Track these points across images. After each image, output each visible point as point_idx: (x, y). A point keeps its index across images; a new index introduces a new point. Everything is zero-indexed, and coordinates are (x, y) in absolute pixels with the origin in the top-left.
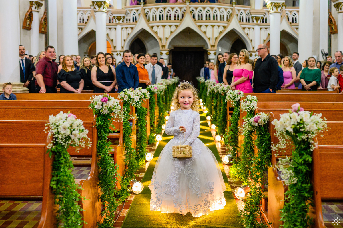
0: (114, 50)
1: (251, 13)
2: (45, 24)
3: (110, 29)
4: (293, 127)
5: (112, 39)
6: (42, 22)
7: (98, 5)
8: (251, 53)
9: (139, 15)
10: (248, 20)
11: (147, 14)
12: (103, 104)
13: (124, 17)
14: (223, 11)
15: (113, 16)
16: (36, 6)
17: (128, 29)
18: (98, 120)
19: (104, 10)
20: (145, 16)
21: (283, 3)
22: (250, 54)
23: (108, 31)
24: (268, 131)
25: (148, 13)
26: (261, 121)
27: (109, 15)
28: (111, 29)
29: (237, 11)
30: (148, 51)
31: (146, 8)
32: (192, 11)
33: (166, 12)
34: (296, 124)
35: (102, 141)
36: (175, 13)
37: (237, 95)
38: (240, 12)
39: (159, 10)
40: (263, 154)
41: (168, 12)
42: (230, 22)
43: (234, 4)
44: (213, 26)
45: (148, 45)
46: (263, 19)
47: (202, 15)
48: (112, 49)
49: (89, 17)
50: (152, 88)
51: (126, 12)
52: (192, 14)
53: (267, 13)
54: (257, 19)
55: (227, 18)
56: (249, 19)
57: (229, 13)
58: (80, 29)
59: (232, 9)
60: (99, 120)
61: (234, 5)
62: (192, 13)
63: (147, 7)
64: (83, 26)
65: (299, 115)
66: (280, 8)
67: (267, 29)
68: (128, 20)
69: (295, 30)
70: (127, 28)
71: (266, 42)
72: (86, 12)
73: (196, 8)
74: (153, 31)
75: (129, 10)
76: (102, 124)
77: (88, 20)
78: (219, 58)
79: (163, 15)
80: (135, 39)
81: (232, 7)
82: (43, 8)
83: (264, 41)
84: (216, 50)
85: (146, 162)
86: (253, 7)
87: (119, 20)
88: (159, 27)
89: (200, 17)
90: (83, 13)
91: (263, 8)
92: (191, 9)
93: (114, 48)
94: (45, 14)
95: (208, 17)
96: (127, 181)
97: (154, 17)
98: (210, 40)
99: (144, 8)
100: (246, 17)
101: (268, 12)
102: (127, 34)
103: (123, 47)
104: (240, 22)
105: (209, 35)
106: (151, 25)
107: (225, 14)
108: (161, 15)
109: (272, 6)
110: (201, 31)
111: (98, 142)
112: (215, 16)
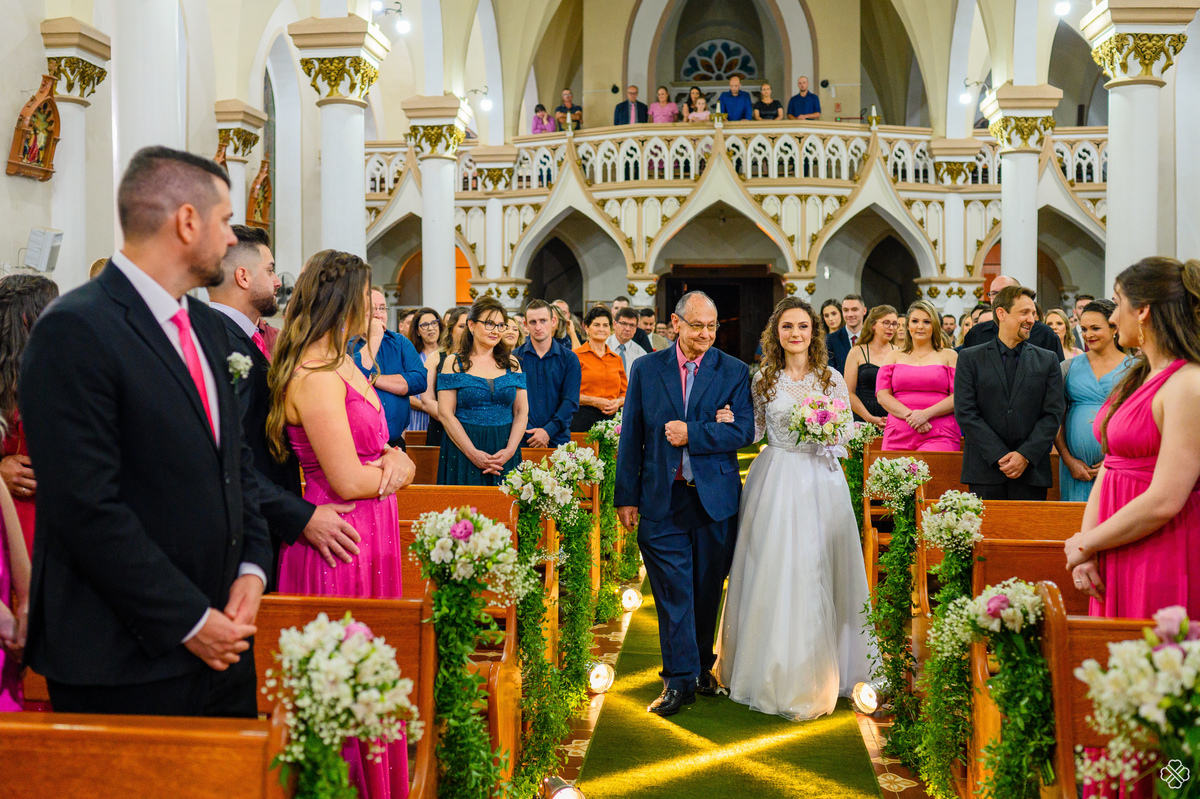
0: (480, 279)
1: (934, 152)
2: (265, 198)
3: (467, 209)
4: (1167, 703)
5: (471, 243)
6: (256, 192)
7: (429, 139)
8: (934, 286)
9: (560, 164)
10: (922, 175)
11: (584, 162)
12: (455, 544)
13: (510, 171)
14: (837, 148)
15: (474, 169)
16: (237, 143)
17: (523, 210)
18: (440, 601)
19: (449, 154)
20: (577, 168)
21: (1047, 119)
22: (930, 290)
23: (461, 218)
24: (1040, 649)
25: (587, 156)
26: (1014, 612)
27: (463, 166)
28: (471, 212)
29: (883, 145)
30: (587, 280)
31: (582, 143)
32: (735, 149)
33: (647, 152)
34: (1178, 692)
35: (451, 670)
36: (678, 157)
37: (905, 475)
38: (896, 149)
39: (625, 147)
40: (1021, 737)
41: (652, 153)
42: (862, 185)
43: (874, 122)
44: (804, 198)
45: (587, 259)
46: (975, 171)
47: (765, 160)
48: (474, 275)
49: (399, 173)
50: (608, 431)
51: (518, 156)
52: (735, 158)
53: (987, 150)
54: (954, 170)
55: (851, 167)
56: (925, 172)
57: (856, 151)
58: (374, 213)
59: (867, 140)
60: (444, 602)
61: (874, 127)
62: (734, 154)
63: (586, 139)
64: (384, 203)
65: (1185, 654)
66: (1036, 136)
67: (990, 205)
68: (524, 179)
69: (1089, 205)
70: (519, 207)
71: (986, 249)
72: (390, 157)
73: (746, 139)
74: (605, 216)
75: (528, 148)
76: (453, 612)
77: (396, 181)
78: (827, 316)
79: (636, 163)
80: (547, 241)
81: (868, 134)
82: (258, 150)
83: (980, 244)
84: (813, 278)
85: (591, 694)
86: (939, 130)
87: (496, 182)
88: (625, 203)
89: (760, 169)
90: (382, 160)
91: (975, 134)
92: (728, 143)
93: (478, 271)
94: (266, 169)
95: (786, 168)
96: (532, 781)
97: (609, 168)
98: (795, 243)
99: (577, 140)
100: (917, 164)
101: (994, 146)
102: (522, 226)
103: (506, 269)
104: (895, 181)
105: (790, 226)
106: (598, 196)
107: (845, 157)
108: (632, 162)
109: (1009, 129)
110: (765, 214)
111: (440, 676)
112: (811, 163)
